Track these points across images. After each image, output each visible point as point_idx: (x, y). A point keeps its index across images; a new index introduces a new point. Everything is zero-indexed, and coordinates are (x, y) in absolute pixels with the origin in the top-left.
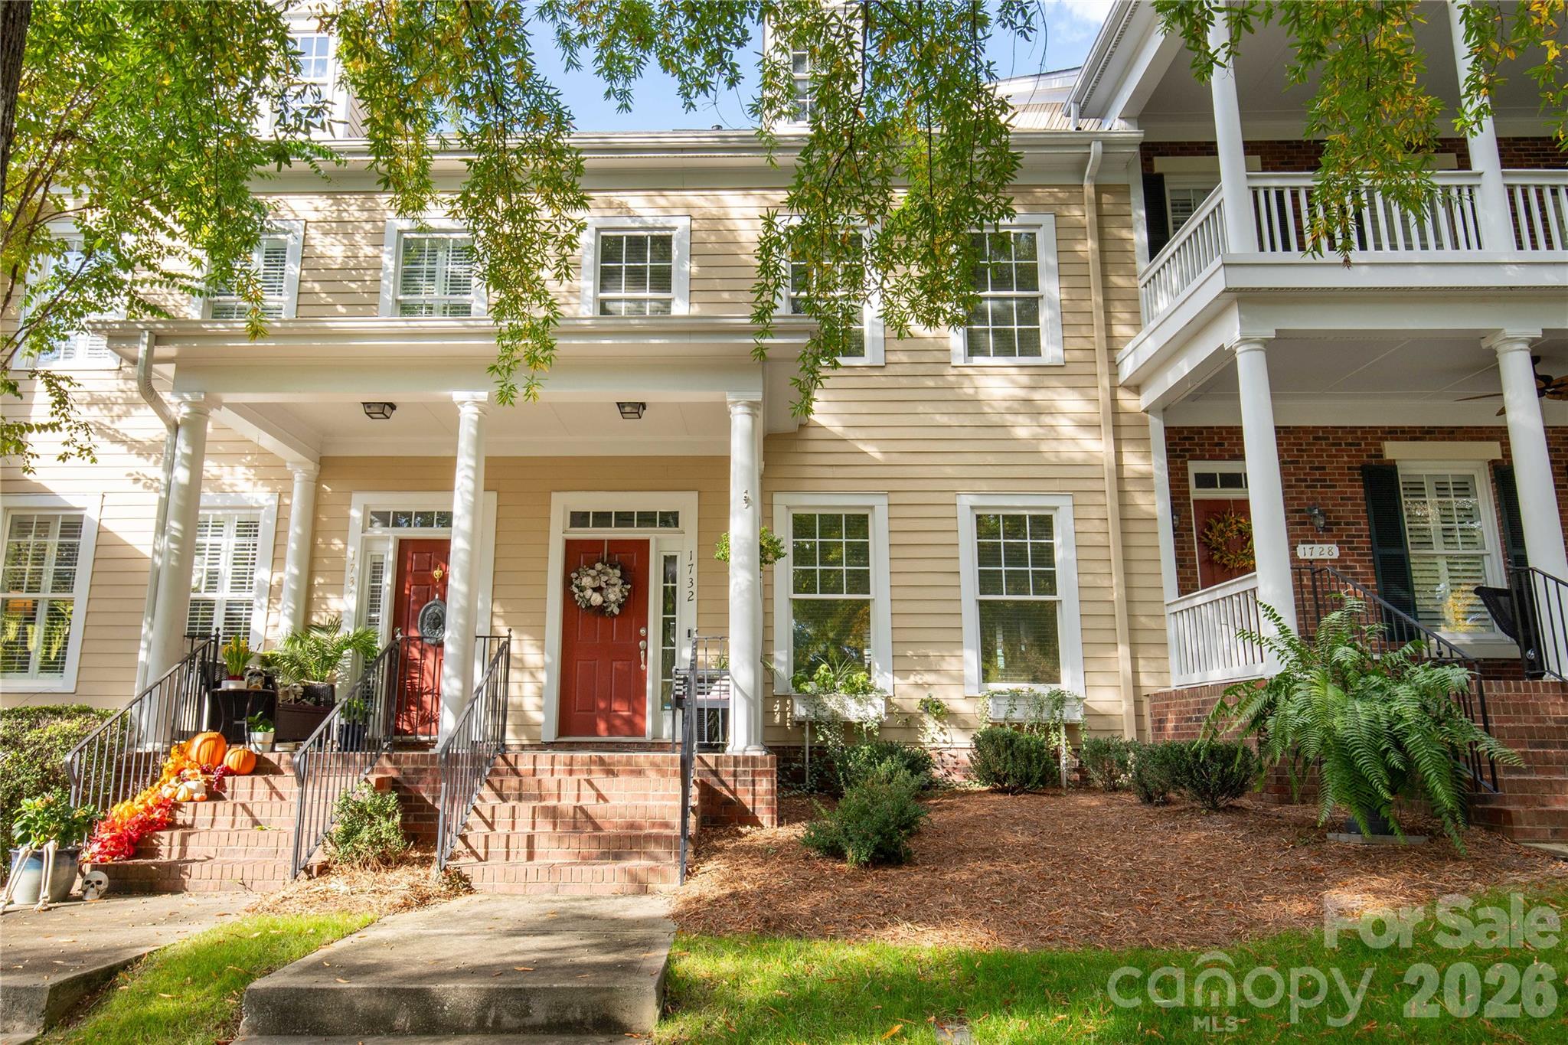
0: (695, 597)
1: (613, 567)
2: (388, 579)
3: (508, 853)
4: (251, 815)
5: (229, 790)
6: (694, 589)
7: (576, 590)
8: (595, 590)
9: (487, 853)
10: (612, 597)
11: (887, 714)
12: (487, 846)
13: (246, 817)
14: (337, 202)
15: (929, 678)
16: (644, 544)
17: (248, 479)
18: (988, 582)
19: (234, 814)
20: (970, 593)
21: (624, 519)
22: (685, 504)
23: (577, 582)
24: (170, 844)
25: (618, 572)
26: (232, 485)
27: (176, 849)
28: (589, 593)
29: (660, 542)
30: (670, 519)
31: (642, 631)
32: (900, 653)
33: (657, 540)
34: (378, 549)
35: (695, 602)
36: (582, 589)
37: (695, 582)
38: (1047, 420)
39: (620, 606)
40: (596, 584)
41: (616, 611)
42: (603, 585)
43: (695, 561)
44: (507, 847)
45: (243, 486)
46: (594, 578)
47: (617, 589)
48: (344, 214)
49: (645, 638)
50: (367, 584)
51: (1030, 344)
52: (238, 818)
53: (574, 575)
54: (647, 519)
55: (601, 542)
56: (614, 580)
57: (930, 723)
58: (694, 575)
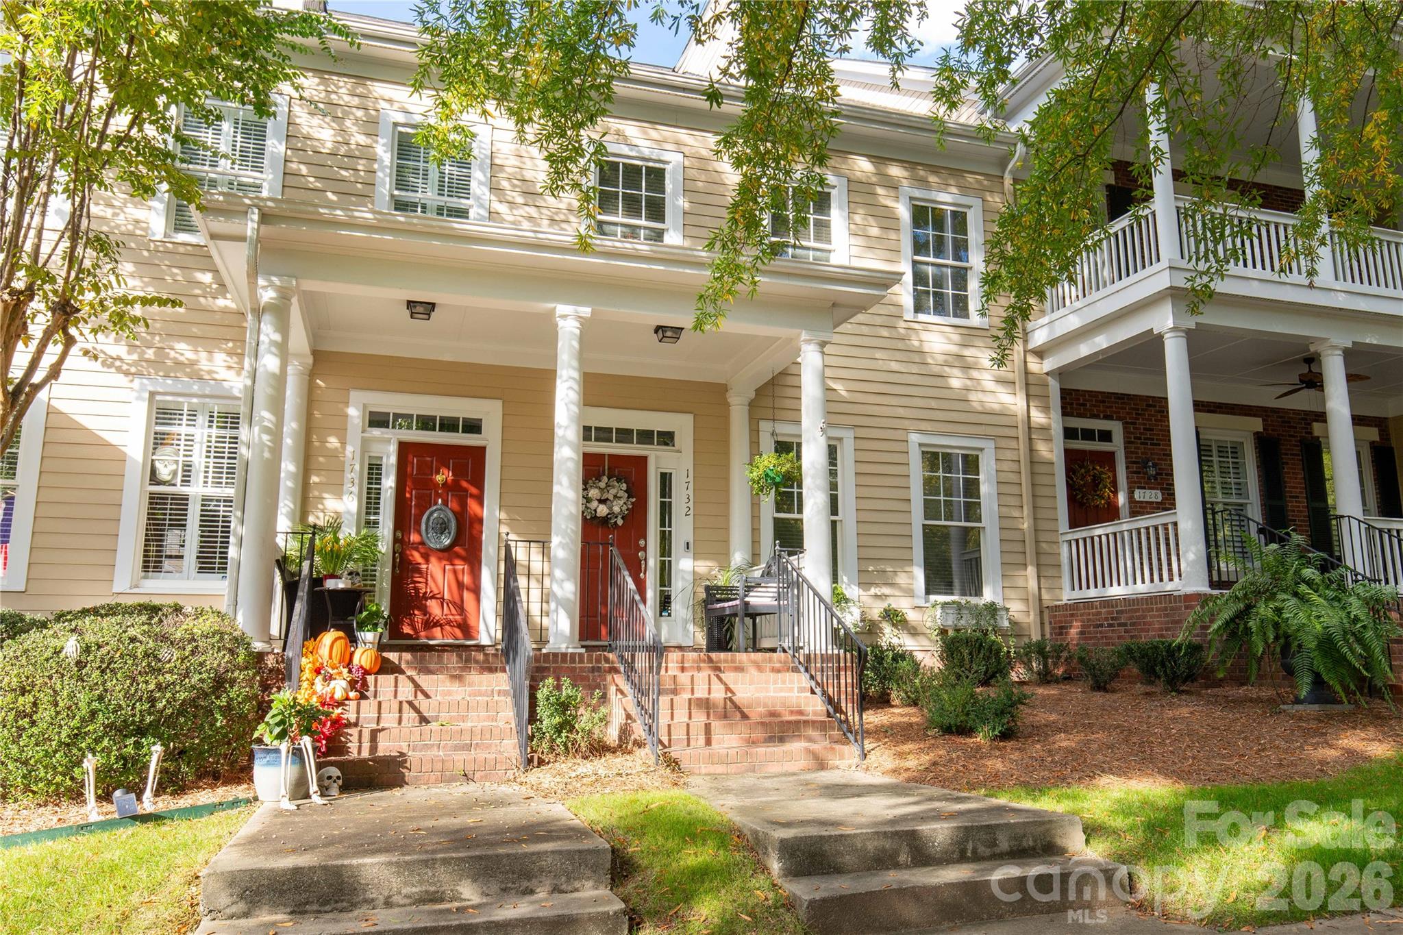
0: (691, 512)
1: (620, 480)
2: (389, 482)
6: (691, 504)
8: (601, 501)
10: (616, 509)
11: (863, 620)
14: (324, 81)
15: (886, 590)
16: (644, 460)
17: (230, 368)
18: (930, 509)
20: (918, 518)
21: (624, 435)
22: (682, 425)
25: (624, 486)
26: (210, 372)
27: (366, 745)
28: (594, 504)
29: (658, 460)
30: (667, 438)
31: (642, 542)
32: (863, 568)
33: (657, 457)
34: (376, 450)
35: (692, 515)
36: (588, 500)
37: (691, 498)
38: (974, 373)
39: (623, 517)
41: (620, 522)
42: (611, 498)
43: (691, 479)
45: (223, 374)
46: (600, 490)
47: (622, 502)
48: (333, 96)
49: (645, 549)
50: (365, 486)
51: (961, 306)
52: (405, 716)
54: (646, 436)
55: (602, 456)
56: (621, 494)
57: (887, 629)
58: (691, 492)
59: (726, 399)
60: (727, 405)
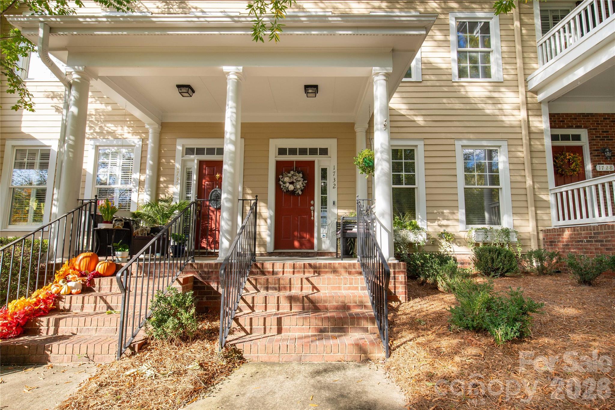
0: (336, 186)
1: (299, 173)
2: (195, 177)
3: (265, 329)
4: (106, 302)
5: (97, 286)
6: (336, 183)
7: (281, 183)
8: (290, 183)
9: (251, 329)
10: (298, 187)
11: (427, 239)
12: (251, 325)
13: (102, 304)
14: (167, 4)
15: (444, 222)
16: (313, 162)
17: (129, 133)
18: (468, 180)
19: (95, 302)
20: (461, 185)
21: (303, 151)
22: (331, 144)
23: (282, 180)
24: (48, 325)
25: (301, 175)
26: (121, 135)
27: (52, 329)
28: (288, 184)
29: (320, 162)
30: (324, 152)
31: (312, 202)
32: (431, 211)
33: (318, 161)
34: (189, 164)
35: (336, 188)
36: (284, 183)
37: (336, 180)
38: (499, 106)
39: (302, 191)
40: (291, 180)
41: (300, 193)
42: (295, 181)
43: (336, 170)
44: (264, 325)
45: (126, 135)
46: (290, 177)
47: (300, 183)
48: (171, 10)
49: (313, 205)
50: (185, 181)
51: (487, 73)
52: (98, 305)
53: (281, 176)
54: (313, 151)
55: (292, 162)
56: (299, 179)
57: (443, 242)
58: (336, 176)
59: (354, 130)
60: (354, 133)
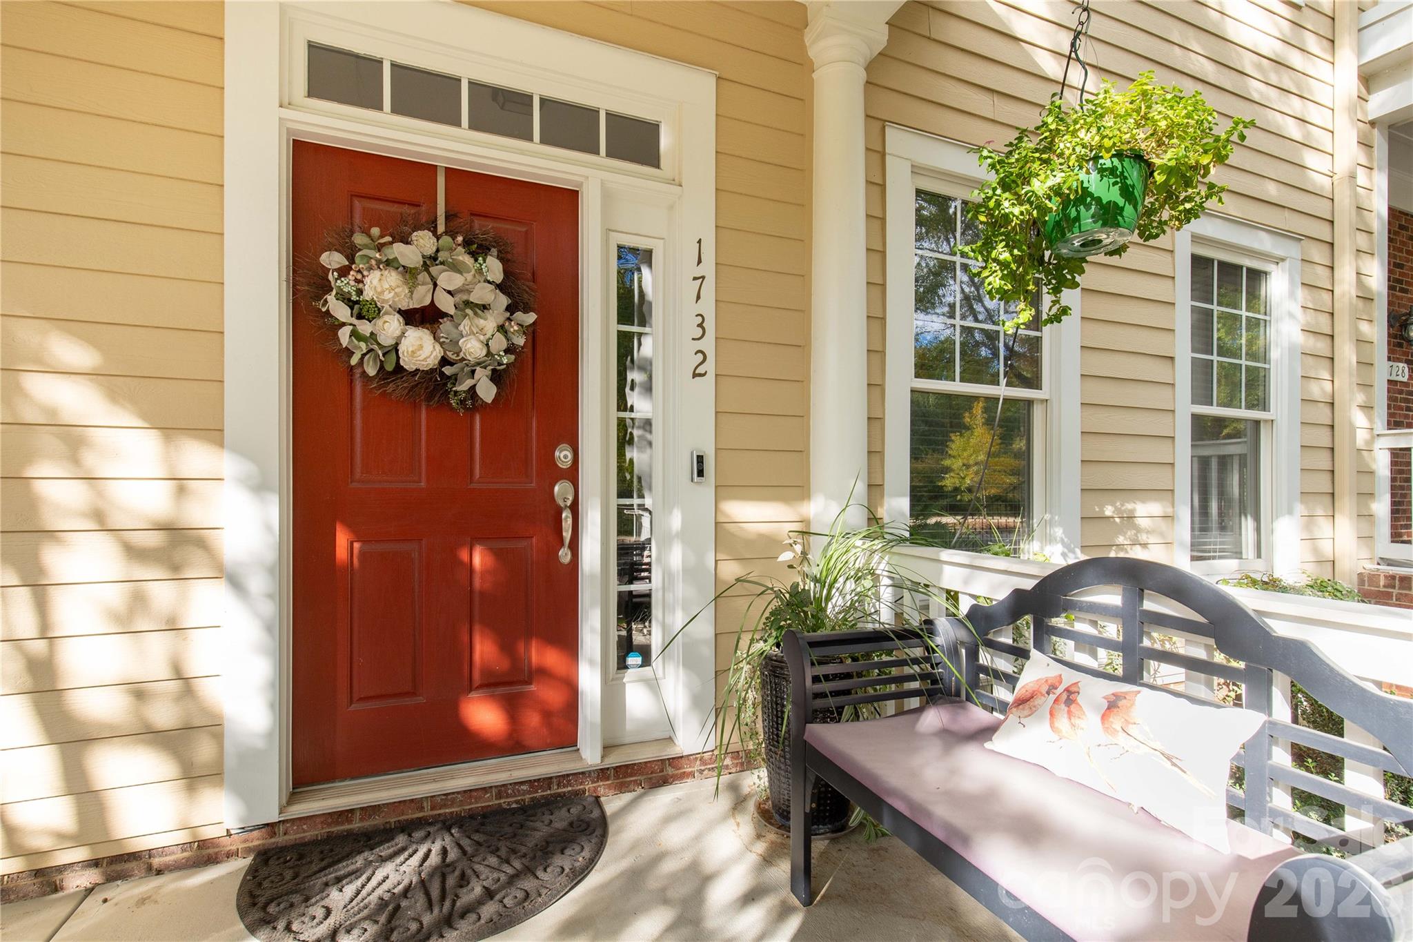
0: (709, 366)
1: (477, 249)
6: (708, 345)
7: (341, 312)
8: (413, 317)
10: (472, 348)
16: (567, 200)
21: (501, 111)
22: (681, 104)
23: (347, 285)
25: (494, 268)
28: (390, 327)
29: (611, 200)
30: (635, 138)
31: (563, 456)
33: (607, 196)
35: (711, 377)
36: (364, 310)
37: (710, 325)
39: (496, 377)
40: (421, 297)
41: (487, 391)
42: (446, 304)
43: (708, 268)
46: (409, 274)
47: (489, 323)
49: (572, 474)
53: (332, 260)
54: (571, 125)
55: (423, 171)
56: (482, 293)
58: (708, 306)
59: (802, 48)
60: (805, 66)
